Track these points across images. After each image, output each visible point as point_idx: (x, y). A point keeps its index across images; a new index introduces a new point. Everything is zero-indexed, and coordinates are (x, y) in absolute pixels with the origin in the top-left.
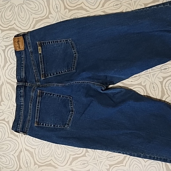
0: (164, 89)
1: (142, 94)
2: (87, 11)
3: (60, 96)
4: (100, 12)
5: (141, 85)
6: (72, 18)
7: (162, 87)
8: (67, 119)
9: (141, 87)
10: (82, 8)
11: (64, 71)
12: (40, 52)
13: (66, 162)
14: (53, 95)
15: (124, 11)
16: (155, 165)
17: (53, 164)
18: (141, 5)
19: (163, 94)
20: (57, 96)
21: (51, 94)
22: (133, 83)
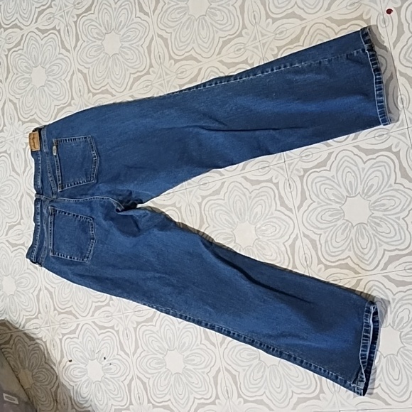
0: (204, 215)
1: (177, 221)
2: (113, 95)
3: (77, 216)
4: (127, 98)
5: (175, 206)
6: (97, 105)
7: (201, 210)
8: (87, 249)
9: (175, 209)
10: (106, 92)
11: (83, 181)
12: (55, 154)
13: (87, 311)
14: (69, 214)
15: (155, 96)
16: (191, 330)
17: (74, 312)
18: (175, 87)
19: (202, 222)
20: (74, 215)
21: (65, 213)
22: (165, 203)
